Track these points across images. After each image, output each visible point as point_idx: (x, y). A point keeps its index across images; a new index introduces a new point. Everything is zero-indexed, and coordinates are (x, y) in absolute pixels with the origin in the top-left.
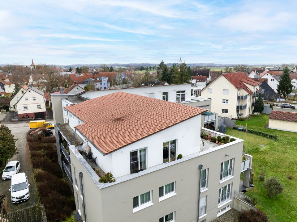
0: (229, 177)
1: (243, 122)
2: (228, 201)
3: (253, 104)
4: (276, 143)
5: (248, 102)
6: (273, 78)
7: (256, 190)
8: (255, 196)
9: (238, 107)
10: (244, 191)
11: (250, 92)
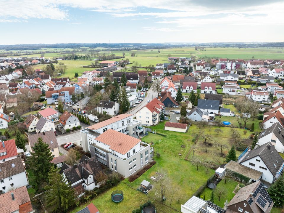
0: (148, 154)
1: (155, 127)
2: (148, 160)
3: (160, 117)
4: (165, 139)
5: (158, 117)
6: (174, 90)
7: (155, 156)
8: (155, 158)
9: (153, 120)
10: (152, 157)
11: (158, 112)
